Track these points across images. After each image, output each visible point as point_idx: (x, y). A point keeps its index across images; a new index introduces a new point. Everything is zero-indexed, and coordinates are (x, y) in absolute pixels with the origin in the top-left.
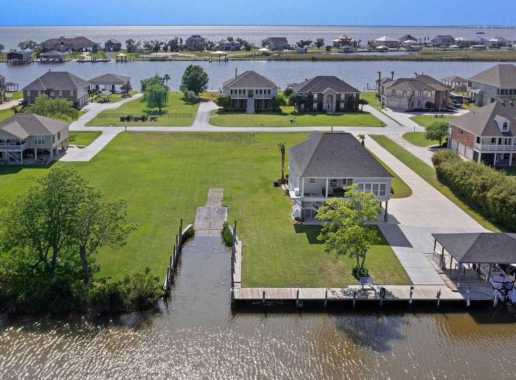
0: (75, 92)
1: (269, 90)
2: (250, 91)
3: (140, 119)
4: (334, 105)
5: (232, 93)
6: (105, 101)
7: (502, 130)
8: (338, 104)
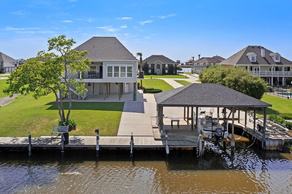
4: (161, 71)
7: (251, 61)
8: (164, 70)
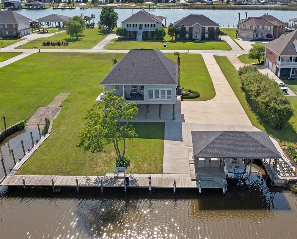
0: (16, 25)
1: (155, 24)
2: (141, 25)
3: (56, 44)
4: (201, 35)
5: (128, 26)
6: (44, 32)
8: (203, 34)
